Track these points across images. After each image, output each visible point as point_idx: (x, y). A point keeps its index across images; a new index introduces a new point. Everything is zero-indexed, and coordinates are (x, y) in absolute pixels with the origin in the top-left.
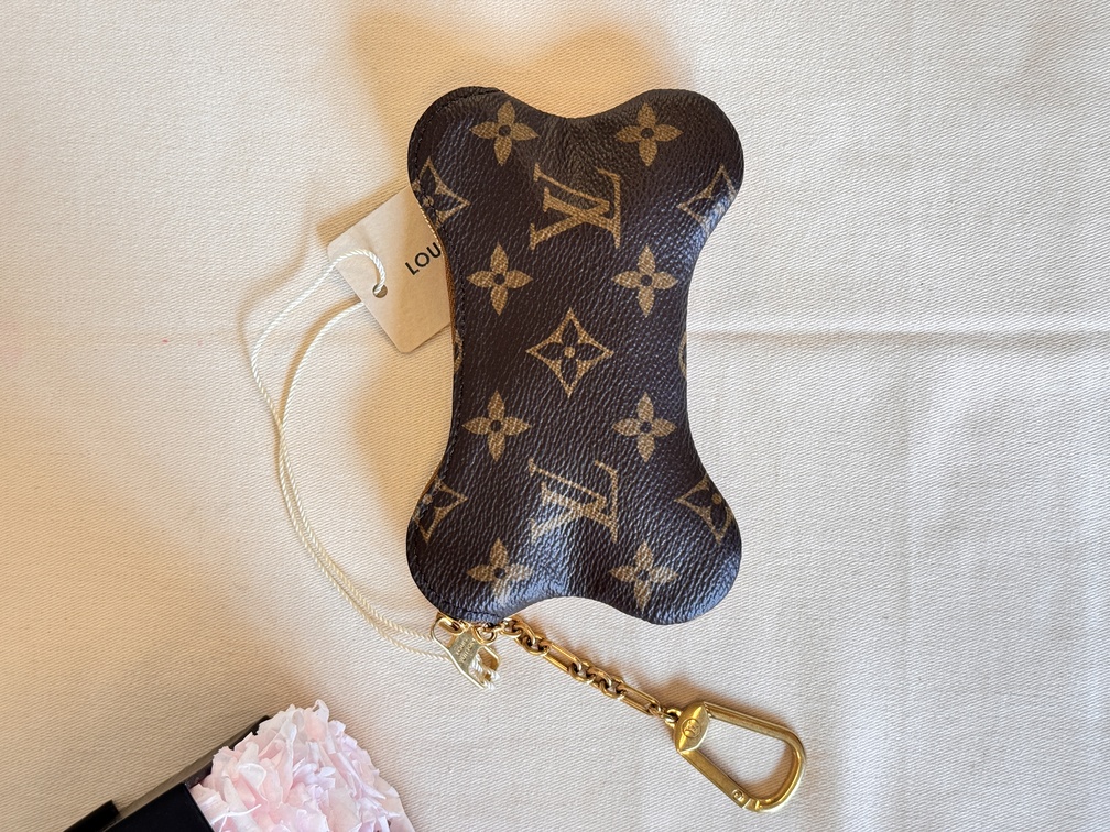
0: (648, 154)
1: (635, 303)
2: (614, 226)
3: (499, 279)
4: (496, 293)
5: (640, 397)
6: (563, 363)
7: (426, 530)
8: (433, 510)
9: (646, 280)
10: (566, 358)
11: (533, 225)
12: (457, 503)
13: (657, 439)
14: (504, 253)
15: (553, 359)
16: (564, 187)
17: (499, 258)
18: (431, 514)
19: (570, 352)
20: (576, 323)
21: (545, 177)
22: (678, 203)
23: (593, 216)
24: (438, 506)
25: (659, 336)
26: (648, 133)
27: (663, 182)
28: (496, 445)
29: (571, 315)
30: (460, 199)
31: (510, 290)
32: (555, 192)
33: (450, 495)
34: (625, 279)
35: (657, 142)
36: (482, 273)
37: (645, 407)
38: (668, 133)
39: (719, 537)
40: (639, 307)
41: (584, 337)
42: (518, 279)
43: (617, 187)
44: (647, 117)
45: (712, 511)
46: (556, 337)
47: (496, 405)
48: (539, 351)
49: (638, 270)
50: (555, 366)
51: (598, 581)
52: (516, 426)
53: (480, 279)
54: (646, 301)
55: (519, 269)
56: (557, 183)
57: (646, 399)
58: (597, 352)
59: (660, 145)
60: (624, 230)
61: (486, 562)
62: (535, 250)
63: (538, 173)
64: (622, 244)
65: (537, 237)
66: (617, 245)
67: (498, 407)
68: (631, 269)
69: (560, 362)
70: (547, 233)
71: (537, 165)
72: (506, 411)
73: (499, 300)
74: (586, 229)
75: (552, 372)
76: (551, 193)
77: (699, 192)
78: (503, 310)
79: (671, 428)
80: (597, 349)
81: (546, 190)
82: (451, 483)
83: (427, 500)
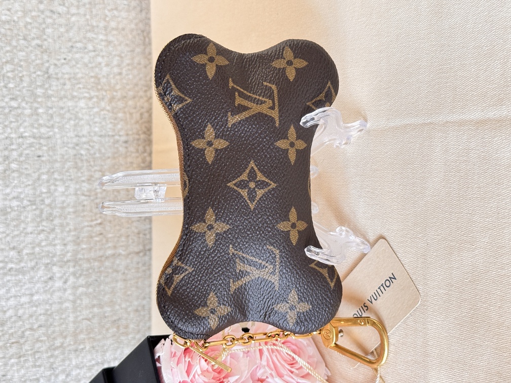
0: (291, 74)
1: (287, 157)
2: (275, 114)
3: (210, 144)
4: (208, 151)
5: (290, 209)
6: (248, 191)
7: (169, 289)
8: (173, 277)
9: (292, 145)
10: (250, 188)
11: (229, 113)
12: (187, 272)
13: (299, 232)
14: (212, 129)
15: (242, 189)
16: (245, 92)
17: (210, 132)
18: (171, 279)
19: (252, 185)
20: (256, 168)
21: (235, 86)
22: (307, 102)
23: (264, 109)
24: (176, 274)
25: (299, 175)
26: (290, 63)
27: (300, 90)
28: (210, 238)
29: (252, 164)
30: (187, 98)
31: (217, 150)
32: (241, 95)
33: (183, 268)
34: (282, 144)
35: (295, 68)
36: (200, 140)
37: (293, 215)
38: (301, 63)
39: (332, 285)
40: (289, 159)
41: (260, 177)
42: (221, 144)
43: (276, 92)
44: (289, 54)
45: (328, 270)
46: (244, 177)
47: (210, 215)
48: (235, 185)
49: (288, 139)
50: (244, 193)
51: (266, 312)
52: (221, 227)
53: (198, 144)
54: (292, 156)
55: (222, 138)
56: (242, 90)
57: (293, 210)
58: (267, 185)
59: (297, 70)
60: (280, 116)
61: (205, 305)
62: (231, 128)
63: (231, 84)
64: (279, 124)
65: (233, 120)
66: (277, 125)
67: (211, 217)
68: (284, 139)
69: (247, 190)
70: (238, 118)
71: (230, 79)
72: (216, 218)
73: (210, 156)
74: (260, 116)
75: (242, 197)
76: (239, 95)
77: (318, 96)
78: (212, 162)
79: (305, 225)
80: (267, 183)
81: (237, 93)
82: (184, 261)
83: (169, 271)
